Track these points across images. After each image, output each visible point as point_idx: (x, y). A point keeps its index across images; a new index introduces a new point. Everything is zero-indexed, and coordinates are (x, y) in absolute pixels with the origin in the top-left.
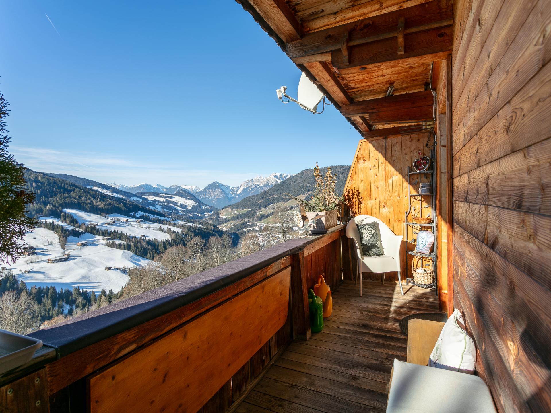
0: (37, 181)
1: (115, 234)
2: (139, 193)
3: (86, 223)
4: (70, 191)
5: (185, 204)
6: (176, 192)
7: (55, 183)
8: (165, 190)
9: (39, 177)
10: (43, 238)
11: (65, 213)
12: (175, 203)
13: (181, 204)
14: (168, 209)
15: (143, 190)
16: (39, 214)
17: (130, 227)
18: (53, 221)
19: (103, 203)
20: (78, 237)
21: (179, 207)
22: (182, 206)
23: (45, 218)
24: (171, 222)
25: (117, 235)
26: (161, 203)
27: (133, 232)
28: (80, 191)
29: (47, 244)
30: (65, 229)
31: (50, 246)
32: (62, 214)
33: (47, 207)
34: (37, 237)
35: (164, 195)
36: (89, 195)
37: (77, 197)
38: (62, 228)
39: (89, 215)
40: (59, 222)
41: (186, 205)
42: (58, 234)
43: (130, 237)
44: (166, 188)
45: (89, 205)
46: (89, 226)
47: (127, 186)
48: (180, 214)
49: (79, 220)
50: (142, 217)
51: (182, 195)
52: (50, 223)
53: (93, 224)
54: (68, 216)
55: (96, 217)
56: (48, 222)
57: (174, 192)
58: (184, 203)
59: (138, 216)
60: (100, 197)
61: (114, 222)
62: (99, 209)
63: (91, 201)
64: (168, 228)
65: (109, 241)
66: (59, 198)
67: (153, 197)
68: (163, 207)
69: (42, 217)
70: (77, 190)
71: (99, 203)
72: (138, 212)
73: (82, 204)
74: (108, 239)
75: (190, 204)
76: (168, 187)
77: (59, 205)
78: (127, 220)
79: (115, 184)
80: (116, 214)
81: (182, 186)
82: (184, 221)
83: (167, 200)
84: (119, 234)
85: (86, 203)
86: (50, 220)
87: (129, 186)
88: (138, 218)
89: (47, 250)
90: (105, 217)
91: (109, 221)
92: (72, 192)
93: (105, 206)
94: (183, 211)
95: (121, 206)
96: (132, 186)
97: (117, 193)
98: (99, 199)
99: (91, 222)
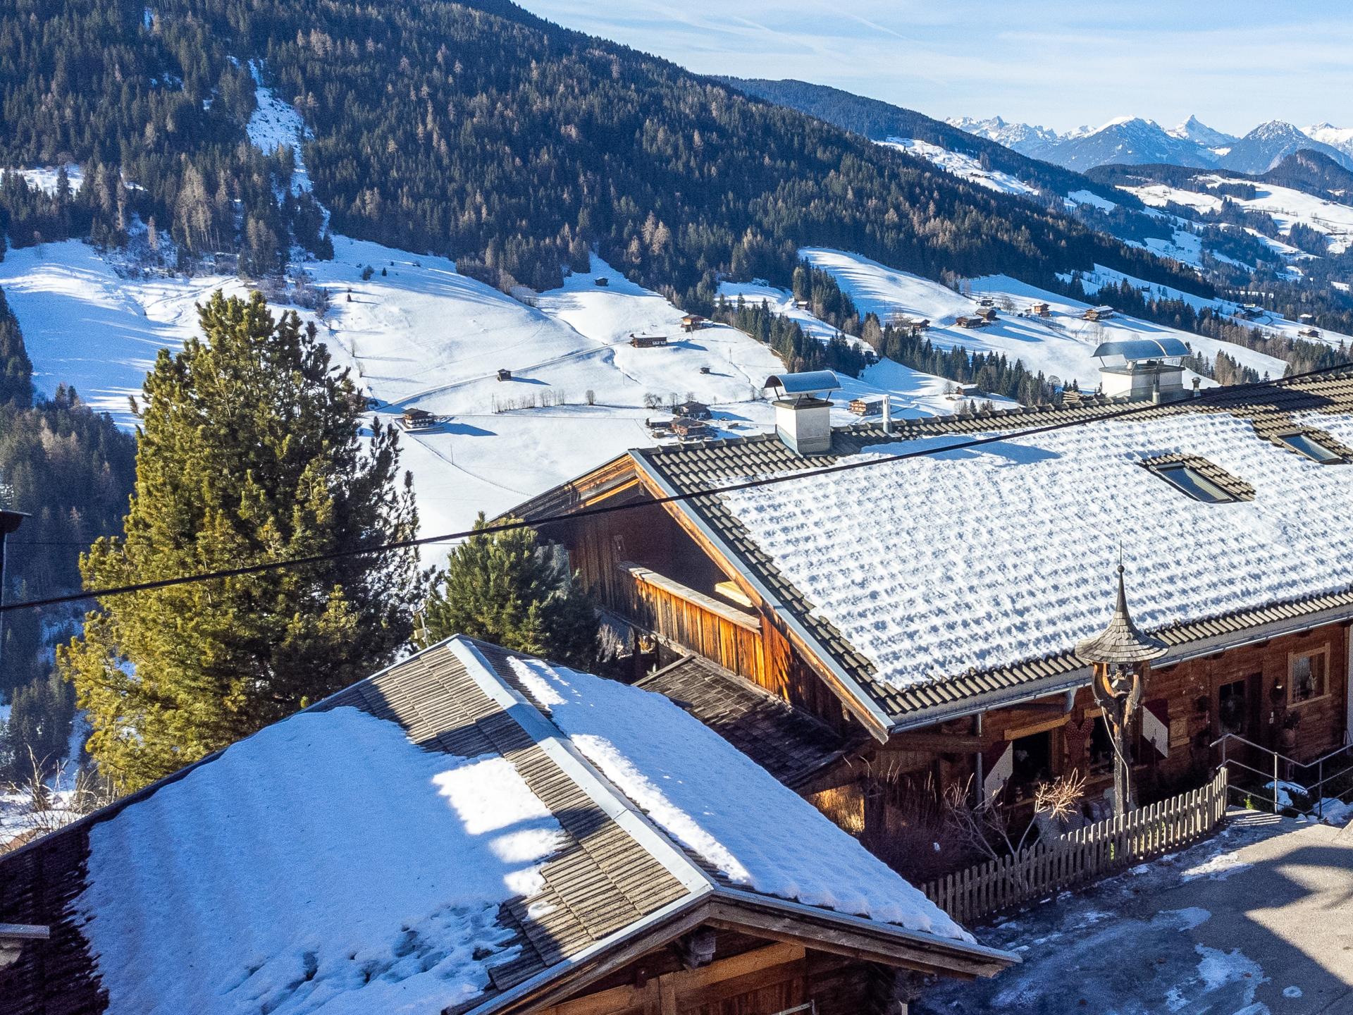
0: (706, 124)
1: (992, 370)
2: (1101, 169)
3: (886, 318)
4: (823, 168)
5: (1317, 228)
6: (1275, 164)
7: (768, 130)
8: (1224, 152)
9: (714, 105)
10: (732, 371)
11: (806, 265)
12: (1266, 223)
13: (1295, 228)
14: (1231, 255)
15: (1124, 151)
16: (718, 269)
17: (1054, 342)
18: (765, 302)
19: (947, 223)
20: (855, 376)
21: (1288, 241)
22: (1300, 235)
23: (739, 286)
24: (1242, 322)
25: (1000, 375)
26: (1201, 219)
27: (1069, 364)
28: (860, 169)
29: (748, 397)
30: (808, 339)
31: (758, 406)
32: (797, 270)
33: (745, 240)
34: (716, 366)
35: (1217, 181)
36: (893, 186)
37: (850, 195)
38: (799, 332)
39: (893, 280)
40: (785, 308)
41: (1324, 231)
42: (784, 359)
43: (1054, 387)
44: (1229, 142)
45: (893, 234)
46: (895, 330)
47: (1051, 133)
48: (1290, 278)
49: (856, 298)
50: (1106, 295)
51: (1304, 177)
52: (756, 310)
53: (908, 323)
54: (818, 281)
55: (923, 290)
56: (750, 306)
57: (1270, 158)
58: (1311, 225)
59: (1090, 288)
60: (936, 194)
61: (991, 315)
62: (934, 251)
63: (902, 215)
64: (1220, 354)
65: (969, 402)
66: (784, 201)
67: (1164, 188)
68: (1212, 241)
69: (728, 280)
70: (848, 160)
71: (934, 223)
72: (1091, 269)
73: (868, 229)
74: (967, 393)
75: (1341, 227)
76: (1240, 133)
77: (785, 229)
78: (1045, 307)
79: (1001, 124)
80: (1001, 278)
81: (1306, 131)
82: (1306, 321)
83: (1228, 205)
84: (1010, 374)
85: (882, 224)
86: (754, 299)
87: (1060, 133)
88: (1090, 300)
89: (747, 424)
90: (956, 289)
91: (971, 308)
92: (832, 173)
93: (956, 236)
94: (1304, 264)
95: (1021, 238)
96: (1075, 132)
97: (1008, 170)
98: (932, 207)
99: (901, 311)
